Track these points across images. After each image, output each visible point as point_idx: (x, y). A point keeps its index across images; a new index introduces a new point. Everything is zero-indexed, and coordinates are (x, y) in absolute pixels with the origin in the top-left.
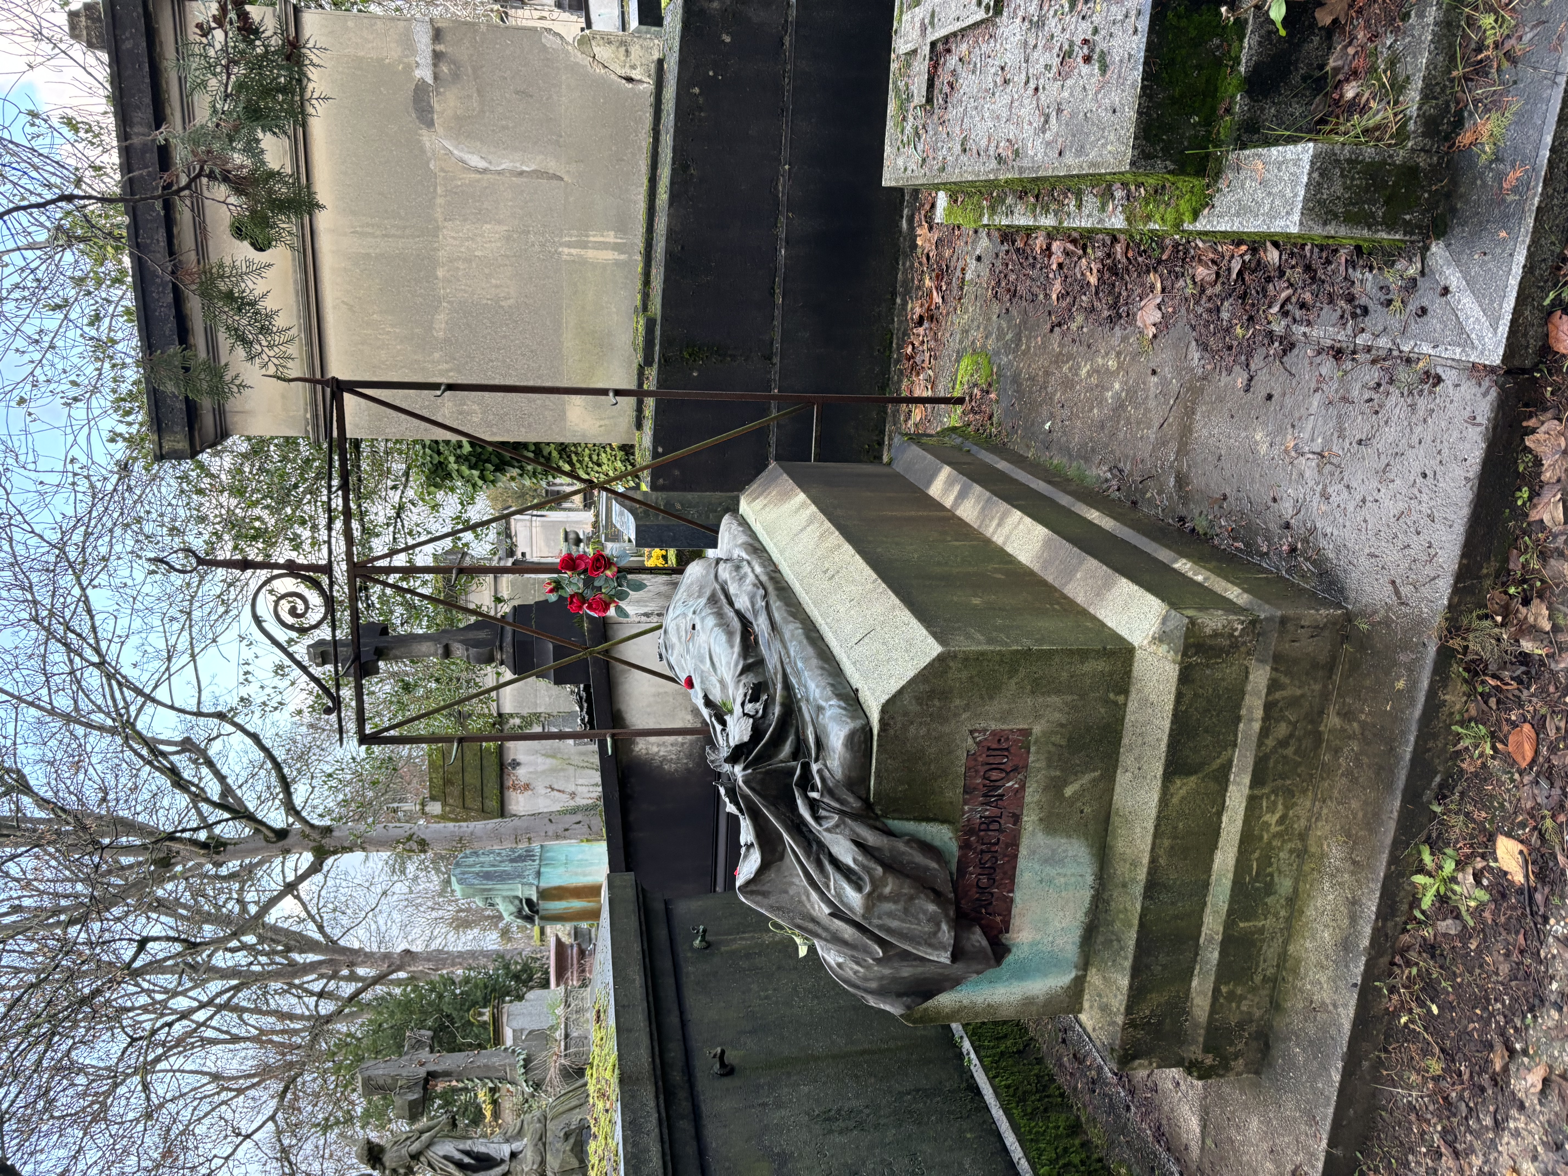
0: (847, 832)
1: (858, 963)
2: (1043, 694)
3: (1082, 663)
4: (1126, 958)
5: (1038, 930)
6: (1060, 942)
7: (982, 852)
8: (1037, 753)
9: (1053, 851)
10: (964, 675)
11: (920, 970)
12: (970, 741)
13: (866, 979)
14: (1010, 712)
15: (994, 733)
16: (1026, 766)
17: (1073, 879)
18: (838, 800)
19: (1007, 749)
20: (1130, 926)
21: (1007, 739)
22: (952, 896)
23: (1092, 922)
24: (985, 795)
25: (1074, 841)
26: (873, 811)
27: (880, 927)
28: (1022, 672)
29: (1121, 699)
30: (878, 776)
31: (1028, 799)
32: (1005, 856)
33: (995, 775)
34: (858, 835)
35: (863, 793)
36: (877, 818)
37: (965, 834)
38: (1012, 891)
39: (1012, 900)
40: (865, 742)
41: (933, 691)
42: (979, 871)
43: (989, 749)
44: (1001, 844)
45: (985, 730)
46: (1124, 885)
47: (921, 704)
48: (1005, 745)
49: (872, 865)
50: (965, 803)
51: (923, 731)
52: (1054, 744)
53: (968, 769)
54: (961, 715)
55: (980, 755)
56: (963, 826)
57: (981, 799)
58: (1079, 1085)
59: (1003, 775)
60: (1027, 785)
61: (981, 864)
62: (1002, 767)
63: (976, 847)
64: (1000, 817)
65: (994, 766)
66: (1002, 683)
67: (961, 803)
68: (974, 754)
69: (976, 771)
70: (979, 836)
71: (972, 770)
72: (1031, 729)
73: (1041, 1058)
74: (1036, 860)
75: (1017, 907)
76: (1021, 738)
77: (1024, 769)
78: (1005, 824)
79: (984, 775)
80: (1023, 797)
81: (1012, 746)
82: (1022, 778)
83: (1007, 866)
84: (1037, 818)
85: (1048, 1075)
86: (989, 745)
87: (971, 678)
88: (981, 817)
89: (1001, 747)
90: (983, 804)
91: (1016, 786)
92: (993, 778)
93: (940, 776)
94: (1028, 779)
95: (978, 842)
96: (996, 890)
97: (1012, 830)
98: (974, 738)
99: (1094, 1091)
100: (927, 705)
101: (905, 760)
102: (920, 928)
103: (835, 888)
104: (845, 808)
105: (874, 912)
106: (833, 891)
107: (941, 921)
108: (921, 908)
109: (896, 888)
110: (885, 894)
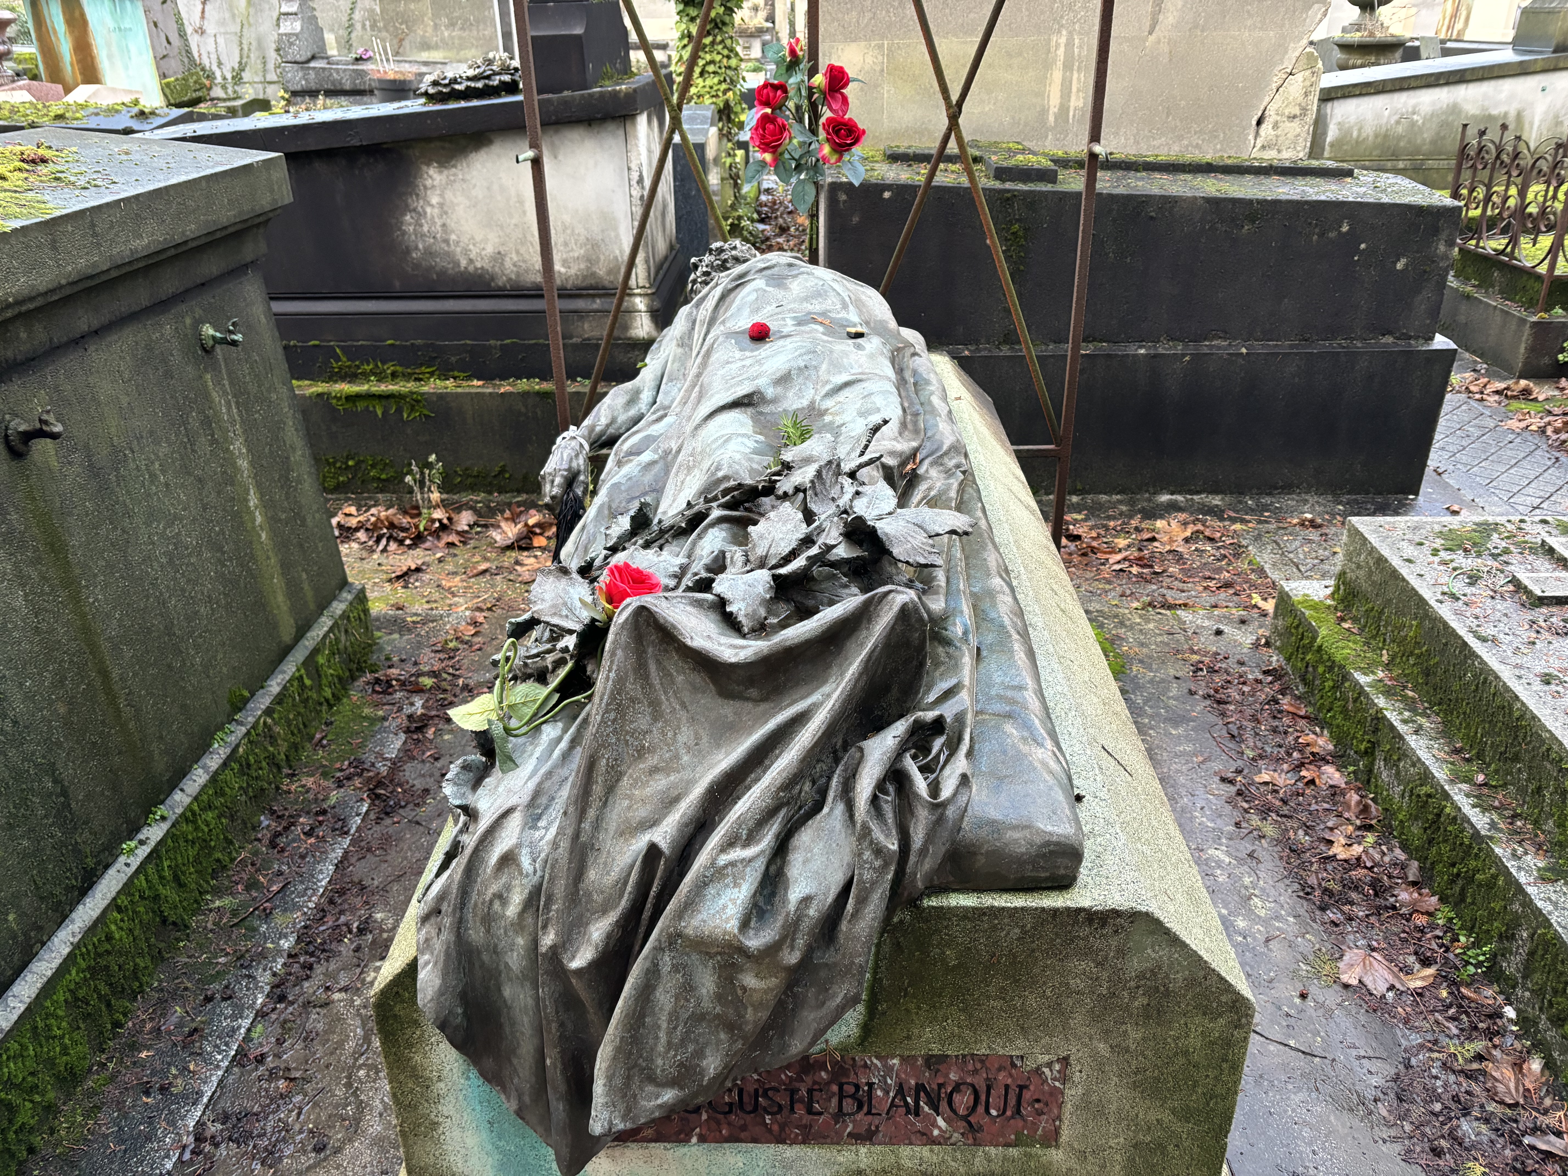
0: (868, 875)
1: (528, 904)
2: (1131, 1160)
7: (793, 1092)
8: (1005, 1158)
10: (1194, 1041)
12: (1045, 1058)
13: (487, 921)
14: (1100, 1114)
15: (1056, 1093)
16: (977, 1143)
19: (1017, 1114)
21: (1040, 1113)
24: (920, 1088)
27: (653, 972)
28: (1182, 1128)
31: (905, 1151)
32: (783, 1126)
33: (963, 1101)
34: (864, 901)
37: (835, 1063)
38: (702, 1139)
39: (683, 1141)
41: (1167, 993)
42: (750, 1089)
43: (1022, 1088)
44: (808, 1118)
45: (1064, 1079)
47: (1141, 976)
48: (1027, 1110)
49: (802, 938)
50: (905, 1059)
51: (1076, 983)
53: (982, 1059)
54: (1106, 1042)
55: (1011, 1075)
56: (854, 1059)
57: (913, 1082)
58: (143, 1055)
59: (962, 1111)
60: (936, 1148)
61: (766, 1091)
62: (981, 1109)
63: (803, 1081)
64: (869, 1113)
65: (983, 1097)
66: (1164, 1100)
67: (907, 1053)
68: (1014, 1065)
69: (976, 1072)
70: (828, 1083)
71: (979, 1066)
72: (1057, 1147)
73: (163, 959)
74: (771, 1171)
75: (665, 1149)
76: (1040, 1132)
77: (970, 1141)
78: (854, 1122)
79: (965, 1083)
80: (911, 1144)
81: (1025, 1121)
82: (953, 1140)
83: (758, 1130)
84: (863, 1166)
85: (141, 985)
86: (1032, 1088)
87: (1186, 1053)
88: (871, 1085)
89: (1024, 1104)
90: (901, 1086)
91: (936, 1132)
92: (956, 1098)
93: (971, 1016)
94: (950, 1148)
95: (815, 1083)
96: (704, 1116)
97: (839, 1134)
98: (1049, 1065)
99: (147, 1093)
100: (1138, 987)
101: (1015, 957)
102: (661, 1049)
103: (733, 864)
104: (913, 859)
105: (687, 954)
106: (723, 859)
107: (681, 1088)
108: (707, 1044)
109: (756, 997)
110: (740, 976)
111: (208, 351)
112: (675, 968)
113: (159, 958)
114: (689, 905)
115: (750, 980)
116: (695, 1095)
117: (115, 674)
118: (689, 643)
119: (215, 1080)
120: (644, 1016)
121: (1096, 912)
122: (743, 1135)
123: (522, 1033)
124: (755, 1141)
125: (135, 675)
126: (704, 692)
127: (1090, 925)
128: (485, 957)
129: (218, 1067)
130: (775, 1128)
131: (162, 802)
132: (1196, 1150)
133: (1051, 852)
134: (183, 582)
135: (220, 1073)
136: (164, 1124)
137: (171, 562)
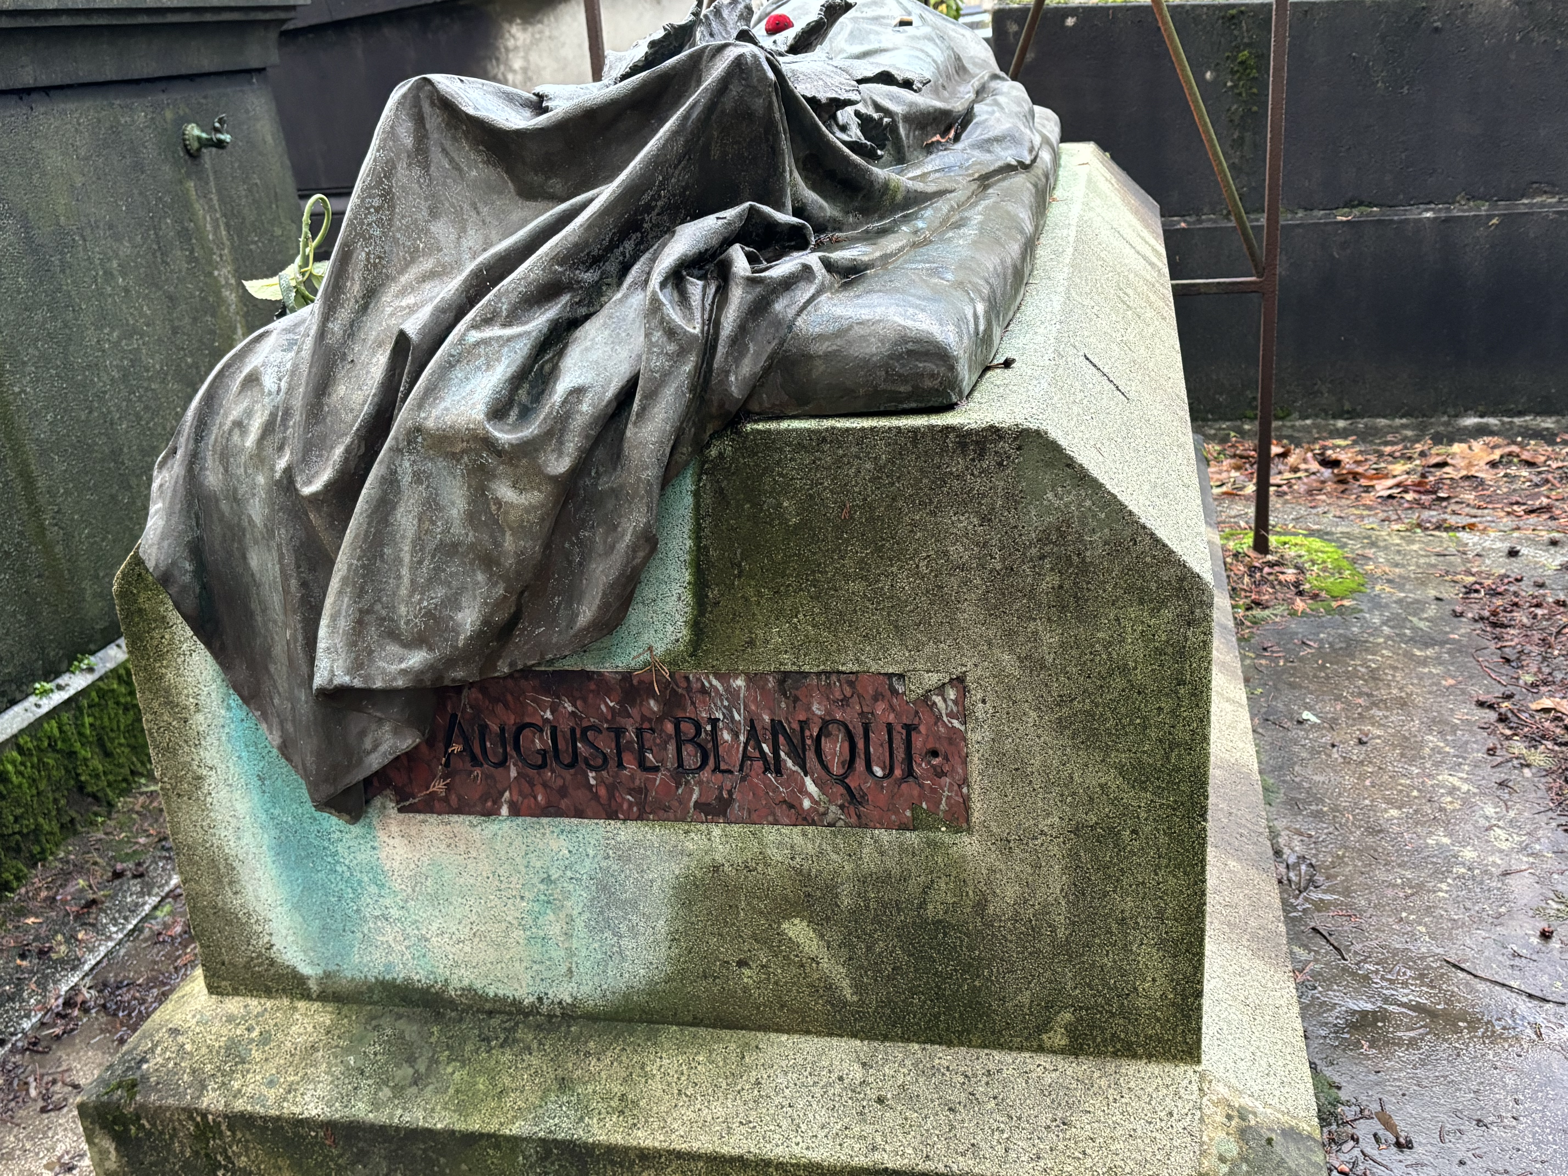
0: (657, 362)
1: (268, 429)
2: (1073, 854)
3: (1161, 944)
4: (376, 1105)
5: (417, 880)
6: (389, 934)
7: (618, 732)
8: (903, 849)
9: (634, 904)
10: (1134, 649)
11: (275, 600)
12: (933, 679)
13: (225, 456)
14: (1020, 773)
15: (956, 739)
16: (863, 824)
17: (558, 954)
18: (742, 330)
19: (910, 773)
20: (461, 1110)
21: (939, 773)
22: (503, 668)
23: (451, 1004)
24: (776, 728)
25: (663, 952)
26: (717, 435)
27: (391, 481)
28: (1136, 799)
29: (1059, 1038)
30: (821, 438)
31: (771, 834)
32: (612, 789)
33: (835, 748)
34: (652, 396)
35: (765, 400)
36: (701, 447)
37: (665, 685)
38: (516, 811)
39: (491, 813)
40: (917, 393)
41: (1084, 568)
42: (565, 726)
43: (910, 729)
44: (641, 777)
45: (964, 715)
46: (564, 1084)
47: (1044, 539)
48: (921, 767)
49: (573, 444)
50: (751, 679)
51: (958, 551)
52: (926, 889)
53: (852, 679)
54: (1011, 651)
55: (892, 708)
56: (687, 678)
57: (767, 718)
58: (30, 920)
59: (836, 769)
60: (810, 829)
61: (585, 731)
62: (860, 765)
63: (629, 716)
64: (717, 768)
65: (861, 745)
66: (1106, 751)
67: (752, 668)
68: (894, 692)
69: (845, 702)
70: (660, 720)
71: (848, 691)
72: (969, 831)
73: (75, 833)
74: (604, 864)
75: (472, 825)
76: (943, 806)
77: (854, 820)
78: (700, 783)
79: (835, 721)
80: (776, 822)
81: (921, 786)
82: (830, 817)
83: (580, 795)
84: (719, 858)
85: (43, 851)
86: (922, 729)
87: (1124, 669)
88: (714, 722)
89: (917, 758)
90: (752, 724)
91: (807, 804)
92: (826, 745)
93: (827, 608)
94: (827, 830)
95: (644, 718)
96: (513, 773)
97: (683, 802)
98: (941, 689)
99: (23, 957)
100: (1042, 557)
101: (872, 509)
102: (403, 592)
103: (485, 342)
104: (721, 350)
105: (432, 460)
106: (475, 336)
107: (431, 649)
108: (462, 589)
109: (513, 516)
110: (493, 486)
111: (193, 155)
112: (418, 477)
113: (69, 828)
114: (431, 391)
115: (505, 492)
116: (450, 662)
117: (42, 483)
118: (471, 111)
119: (103, 950)
120: (382, 545)
121: (970, 432)
122: (564, 804)
123: (275, 622)
124: (580, 814)
125: (67, 493)
126: (500, 193)
127: (964, 453)
128: (224, 505)
129: (110, 938)
130: (602, 792)
131: (93, 653)
132: (1163, 839)
133: (910, 352)
134: (139, 407)
135: (111, 944)
136: (33, 986)
137: (125, 378)
